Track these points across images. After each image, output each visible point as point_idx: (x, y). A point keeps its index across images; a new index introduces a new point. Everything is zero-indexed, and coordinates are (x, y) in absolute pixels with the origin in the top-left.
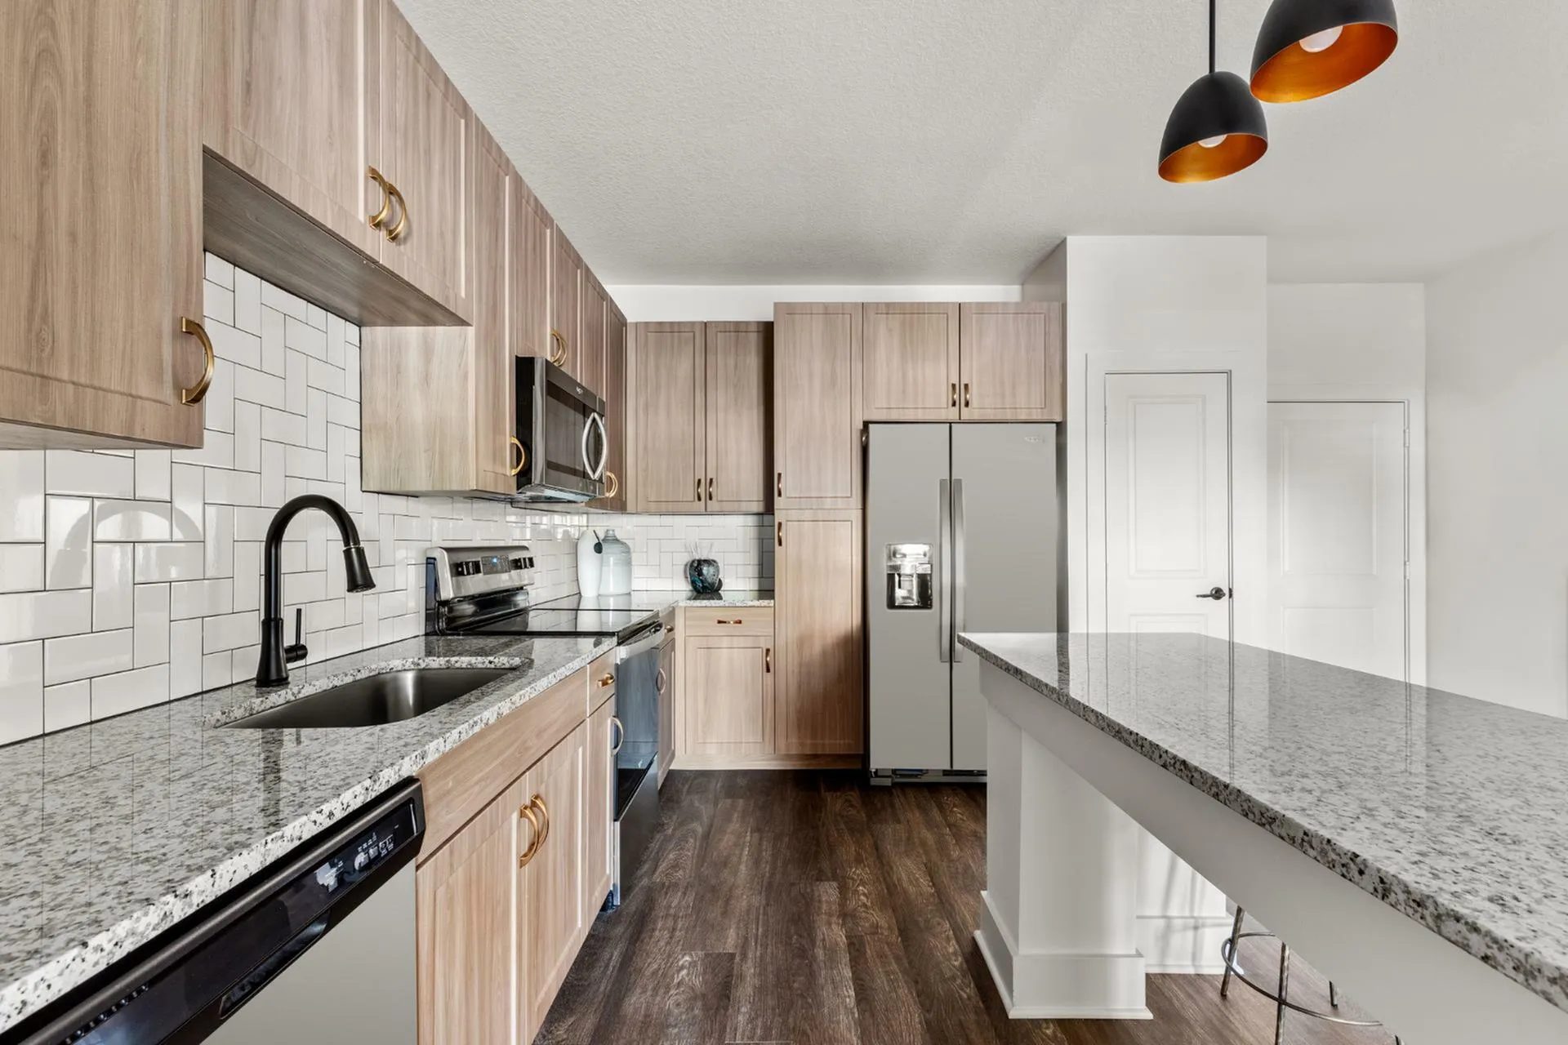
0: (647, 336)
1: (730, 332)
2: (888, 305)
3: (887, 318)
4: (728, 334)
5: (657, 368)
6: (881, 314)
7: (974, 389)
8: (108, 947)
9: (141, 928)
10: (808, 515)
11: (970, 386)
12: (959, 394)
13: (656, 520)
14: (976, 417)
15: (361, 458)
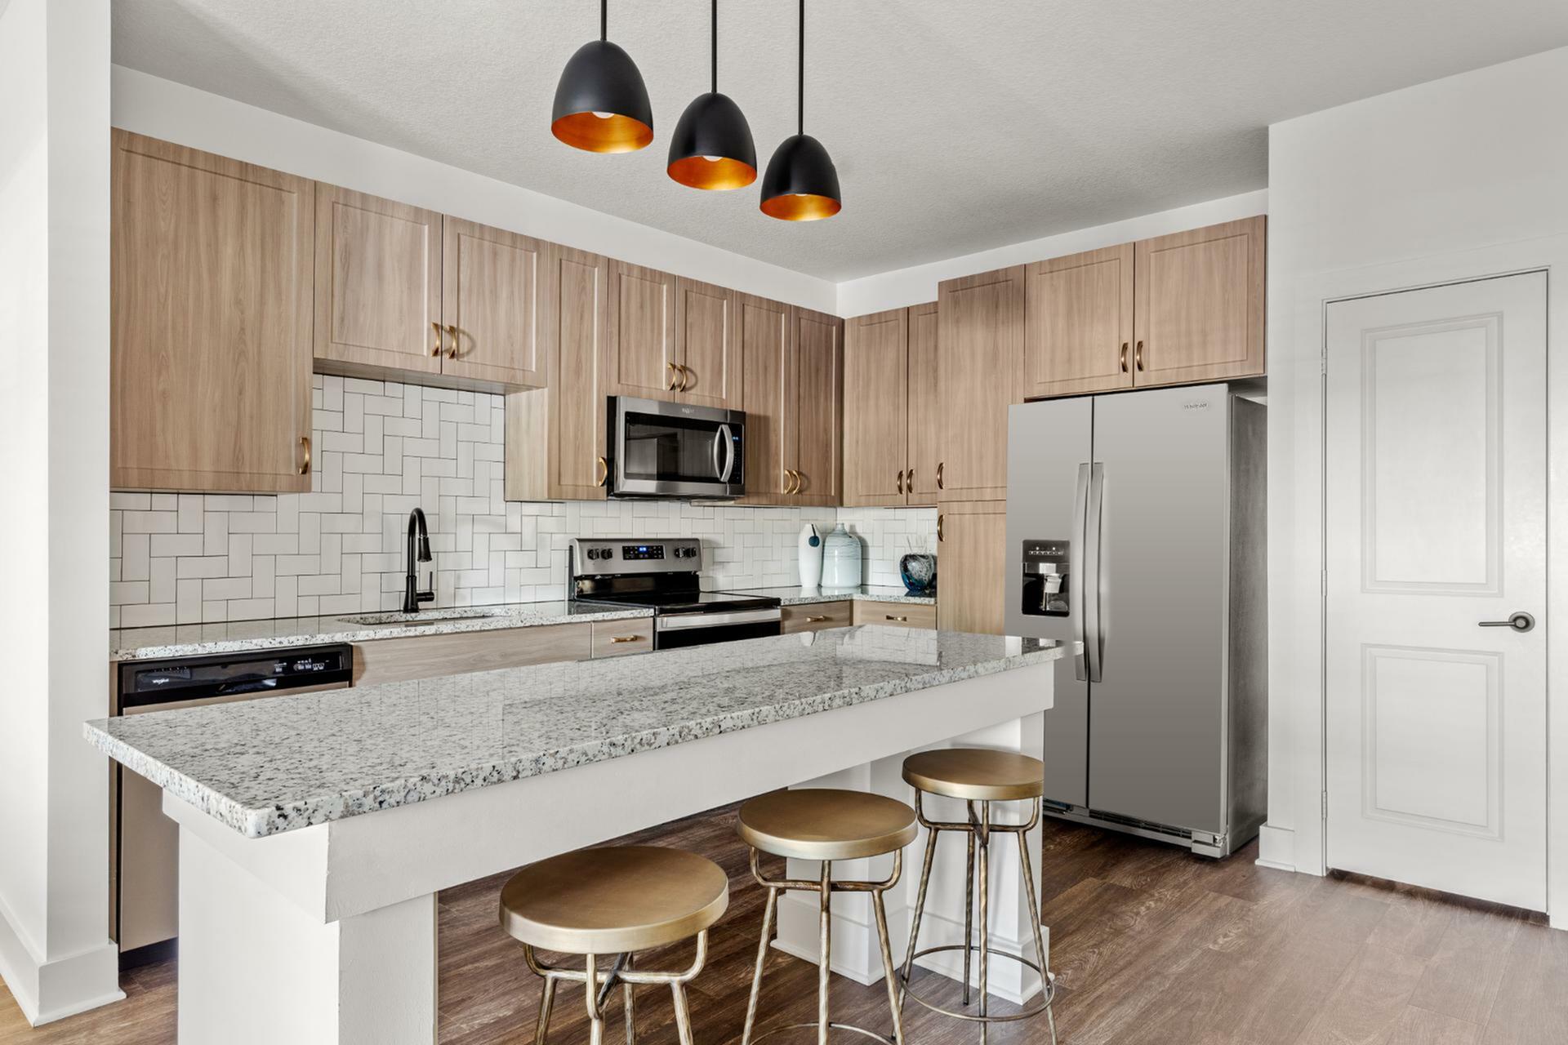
0: (859, 330)
1: (930, 313)
2: (1051, 262)
3: (1052, 278)
4: (928, 316)
5: (868, 361)
6: (1045, 273)
7: (1151, 347)
8: (174, 651)
9: (186, 649)
10: (968, 507)
11: (1144, 344)
12: (1132, 354)
13: (890, 513)
14: (1153, 382)
15: (504, 480)
